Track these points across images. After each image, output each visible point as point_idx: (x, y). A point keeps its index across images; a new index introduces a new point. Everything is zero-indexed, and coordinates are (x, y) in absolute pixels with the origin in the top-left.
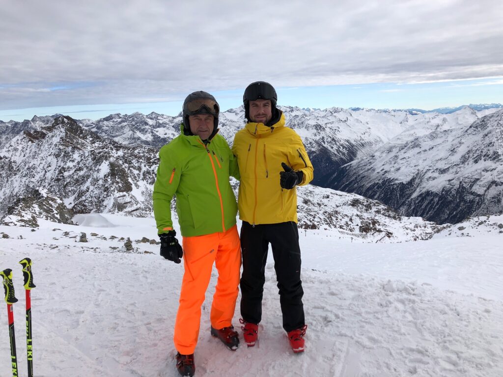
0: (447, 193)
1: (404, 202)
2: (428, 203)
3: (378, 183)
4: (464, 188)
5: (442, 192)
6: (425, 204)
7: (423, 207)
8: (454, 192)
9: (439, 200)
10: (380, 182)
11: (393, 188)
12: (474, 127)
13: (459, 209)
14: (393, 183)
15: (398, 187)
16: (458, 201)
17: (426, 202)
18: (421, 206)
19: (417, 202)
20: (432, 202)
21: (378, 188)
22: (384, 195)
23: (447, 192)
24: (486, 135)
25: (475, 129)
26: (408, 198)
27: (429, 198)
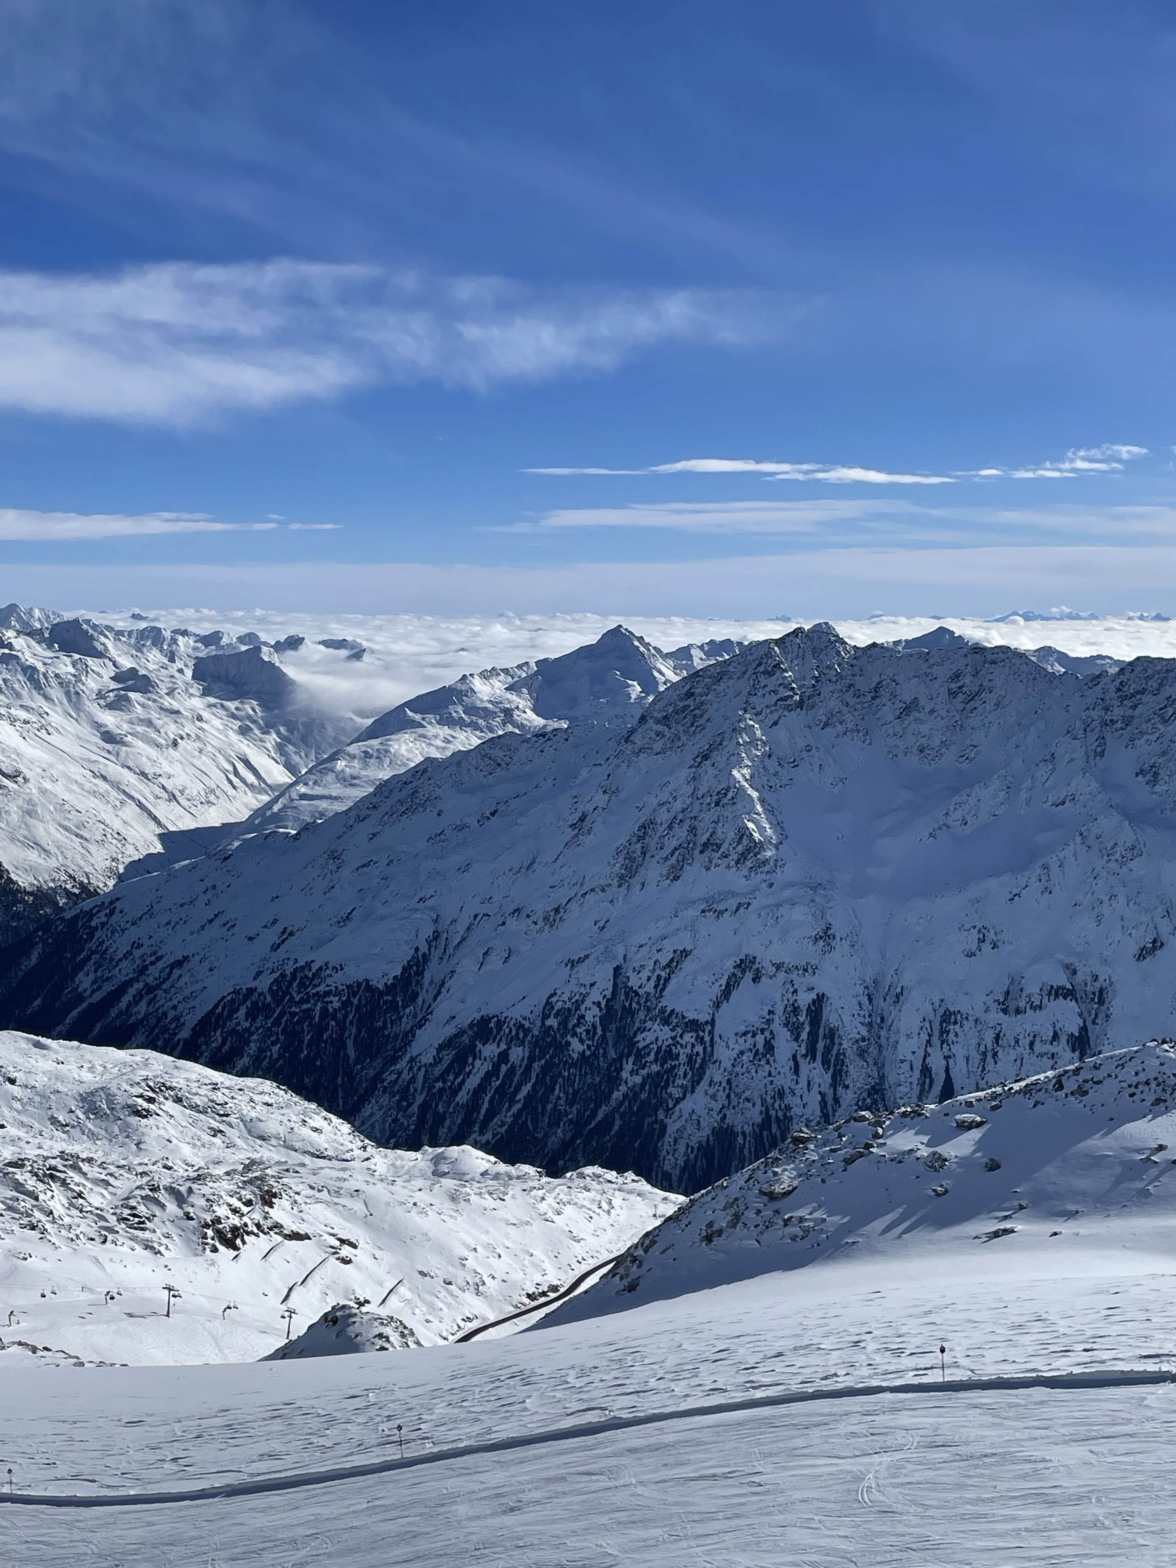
0: (564, 1023)
1: (378, 1077)
2: (488, 1076)
3: (251, 991)
4: (631, 993)
5: (545, 1017)
6: (473, 1082)
7: (462, 1097)
8: (592, 1015)
9: (532, 1059)
10: (264, 984)
11: (324, 1011)
12: (658, 722)
13: (617, 1095)
14: (322, 988)
15: (345, 1005)
16: (612, 1054)
17: (479, 1069)
18: (455, 1092)
19: (438, 1070)
20: (504, 1068)
21: (251, 1015)
22: (285, 1048)
23: (565, 1015)
24: (706, 757)
25: (660, 728)
26: (394, 1060)
27: (490, 1050)
